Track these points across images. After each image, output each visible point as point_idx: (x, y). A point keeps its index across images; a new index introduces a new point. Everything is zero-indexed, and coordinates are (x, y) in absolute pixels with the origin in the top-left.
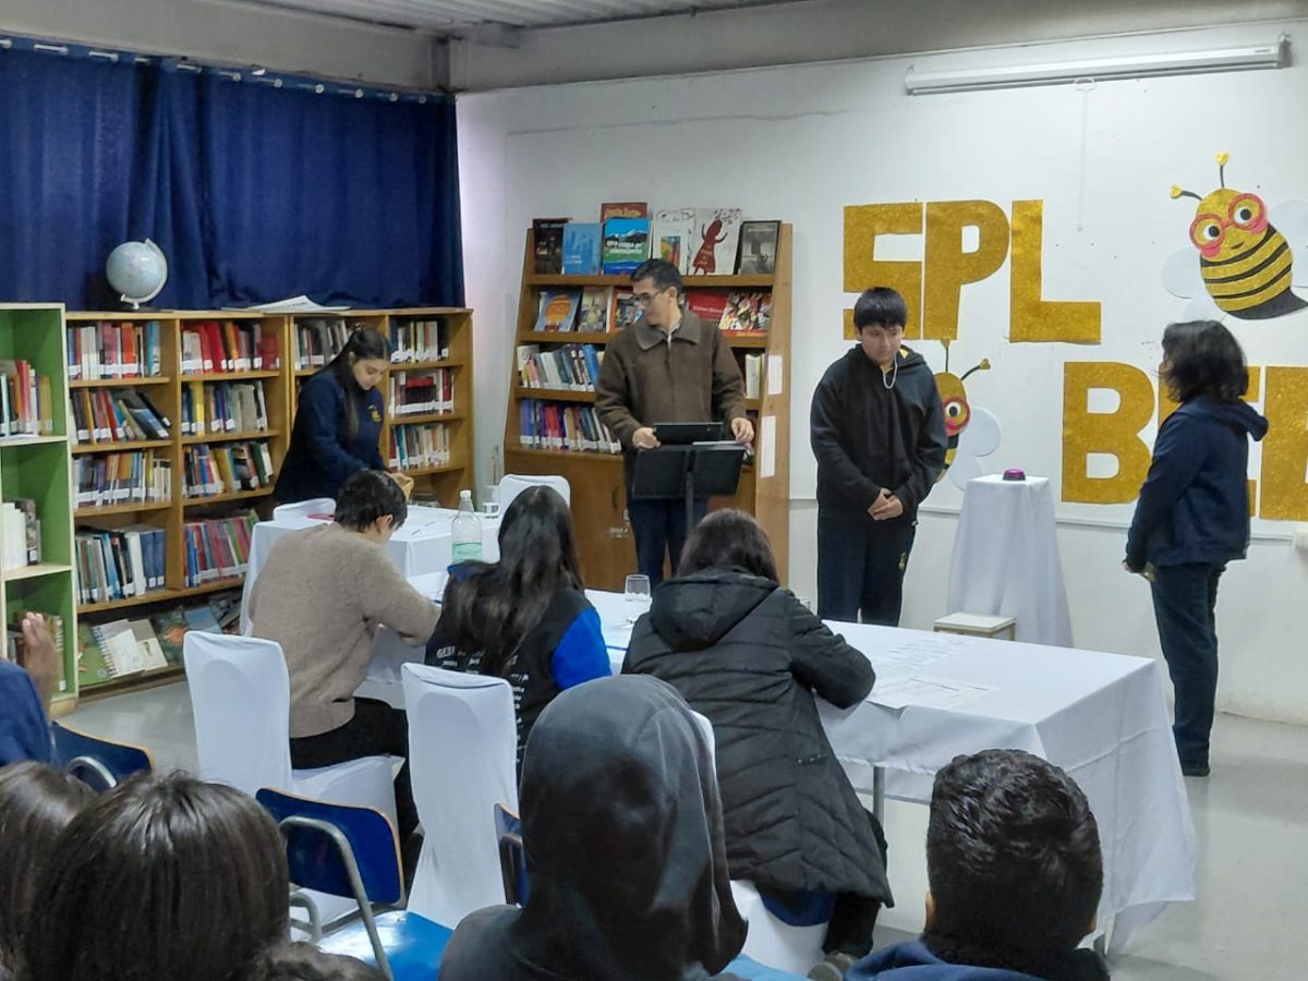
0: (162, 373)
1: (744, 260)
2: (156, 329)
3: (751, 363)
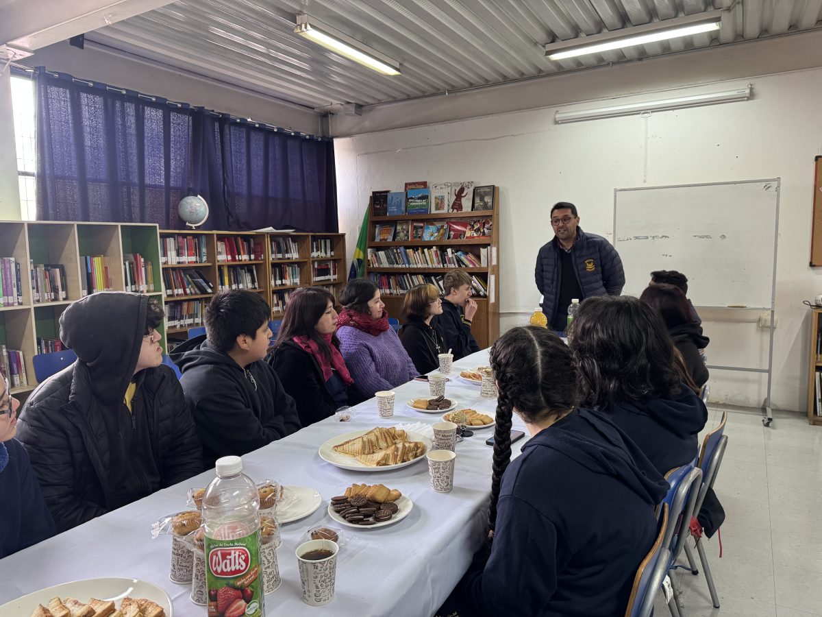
0: (208, 261)
1: (476, 205)
2: (204, 239)
3: (483, 251)
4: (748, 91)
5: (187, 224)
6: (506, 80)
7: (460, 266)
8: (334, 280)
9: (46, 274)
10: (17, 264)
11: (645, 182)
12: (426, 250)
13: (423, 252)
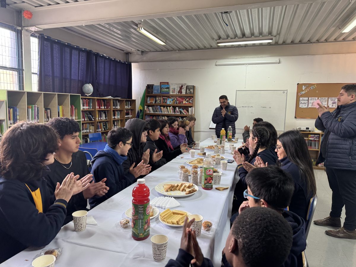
0: (92, 109)
2: (91, 100)
3: (190, 109)
4: (278, 61)
5: (86, 94)
6: (199, 48)
7: (181, 114)
8: (131, 117)
9: (45, 111)
10: (38, 108)
11: (245, 88)
12: (168, 107)
13: (167, 108)
